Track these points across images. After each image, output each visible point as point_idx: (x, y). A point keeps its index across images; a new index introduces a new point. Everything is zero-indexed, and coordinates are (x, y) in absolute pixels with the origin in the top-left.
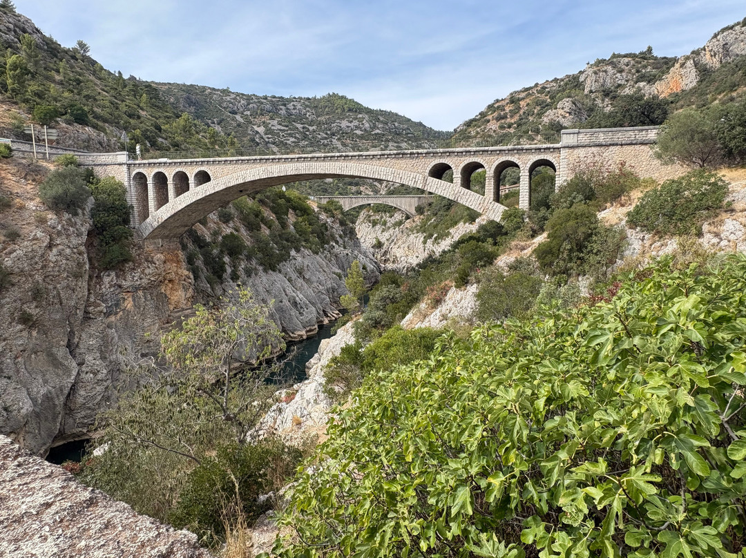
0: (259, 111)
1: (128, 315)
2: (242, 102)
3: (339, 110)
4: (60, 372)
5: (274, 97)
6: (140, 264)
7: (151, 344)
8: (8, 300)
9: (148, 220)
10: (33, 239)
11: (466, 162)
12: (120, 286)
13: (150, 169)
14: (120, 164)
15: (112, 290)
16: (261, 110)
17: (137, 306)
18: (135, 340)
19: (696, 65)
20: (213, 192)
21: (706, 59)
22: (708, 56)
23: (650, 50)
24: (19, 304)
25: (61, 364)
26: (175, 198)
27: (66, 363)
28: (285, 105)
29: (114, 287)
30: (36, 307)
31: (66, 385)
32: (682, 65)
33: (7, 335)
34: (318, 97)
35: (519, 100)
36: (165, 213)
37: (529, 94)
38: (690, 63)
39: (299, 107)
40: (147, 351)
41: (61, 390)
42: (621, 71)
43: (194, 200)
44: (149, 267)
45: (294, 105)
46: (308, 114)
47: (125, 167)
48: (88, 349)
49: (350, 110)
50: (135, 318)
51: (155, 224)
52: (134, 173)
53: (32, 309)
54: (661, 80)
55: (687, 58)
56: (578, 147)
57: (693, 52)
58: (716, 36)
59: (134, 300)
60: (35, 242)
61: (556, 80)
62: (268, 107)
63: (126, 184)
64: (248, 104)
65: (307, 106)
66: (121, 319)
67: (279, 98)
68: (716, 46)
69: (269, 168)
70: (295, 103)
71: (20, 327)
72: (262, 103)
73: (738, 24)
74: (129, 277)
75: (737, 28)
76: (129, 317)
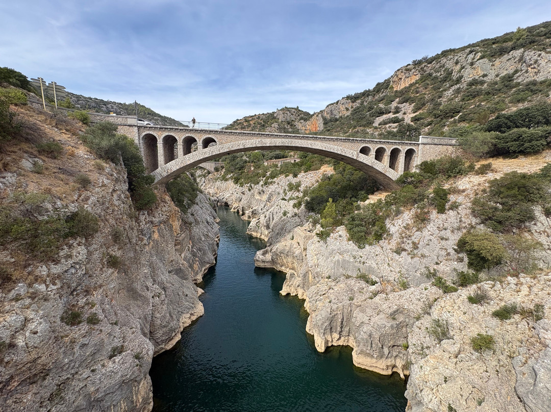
0: (87, 106)
1: (157, 244)
2: (73, 98)
3: (142, 113)
4: (140, 303)
5: (97, 99)
6: (159, 204)
7: (174, 262)
8: (96, 246)
9: (157, 171)
10: (102, 186)
11: (378, 147)
12: (152, 222)
13: (160, 132)
14: (130, 126)
15: (147, 226)
16: (89, 105)
17: (162, 236)
18: (164, 262)
19: (322, 116)
20: (219, 153)
21: (325, 114)
22: (326, 114)
23: (298, 107)
24: (104, 249)
25: (140, 296)
26: (184, 155)
27: (143, 293)
28: (105, 105)
29: (149, 223)
30: (119, 249)
31: (148, 313)
32: (317, 116)
33: (101, 282)
34: (127, 103)
35: (249, 121)
36: (174, 166)
37: (253, 119)
38: (320, 115)
39: (115, 107)
40: (172, 269)
41: (146, 319)
42: (293, 115)
43: (201, 158)
44: (165, 206)
45: (111, 106)
46: (122, 112)
47: (136, 128)
48: (145, 276)
49: (149, 114)
50: (163, 245)
51: (165, 174)
52: (144, 134)
53: (116, 252)
54: (309, 120)
55: (319, 113)
56: (427, 144)
57: (320, 111)
58: (328, 106)
59: (159, 232)
60: (103, 188)
61: (263, 114)
62: (93, 104)
63: (136, 141)
64: (78, 100)
65: (120, 108)
66: (153, 247)
67: (100, 100)
68: (329, 110)
69: (263, 140)
70: (112, 105)
71: (110, 271)
72: (89, 101)
73: (335, 103)
74: (157, 215)
75: (335, 105)
76: (158, 246)
